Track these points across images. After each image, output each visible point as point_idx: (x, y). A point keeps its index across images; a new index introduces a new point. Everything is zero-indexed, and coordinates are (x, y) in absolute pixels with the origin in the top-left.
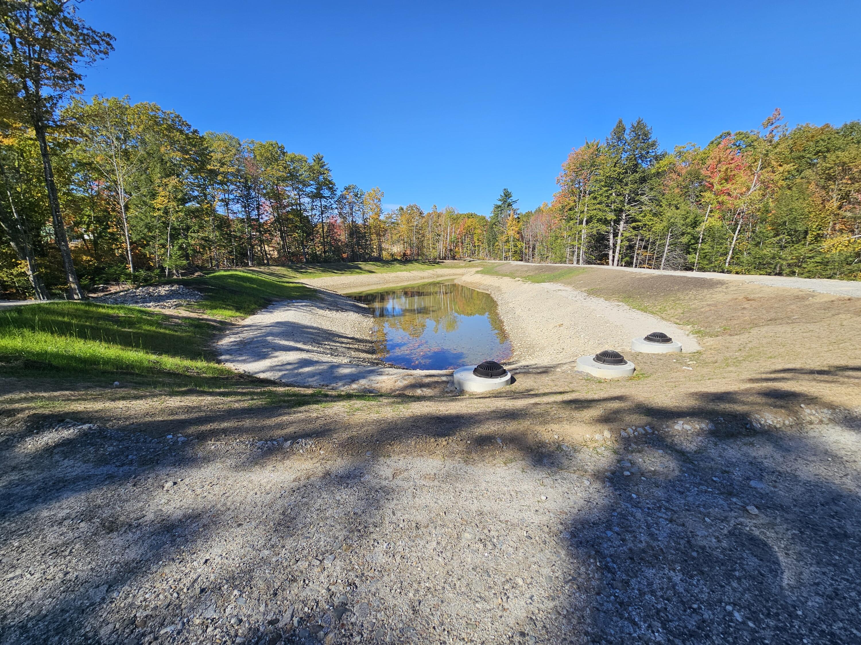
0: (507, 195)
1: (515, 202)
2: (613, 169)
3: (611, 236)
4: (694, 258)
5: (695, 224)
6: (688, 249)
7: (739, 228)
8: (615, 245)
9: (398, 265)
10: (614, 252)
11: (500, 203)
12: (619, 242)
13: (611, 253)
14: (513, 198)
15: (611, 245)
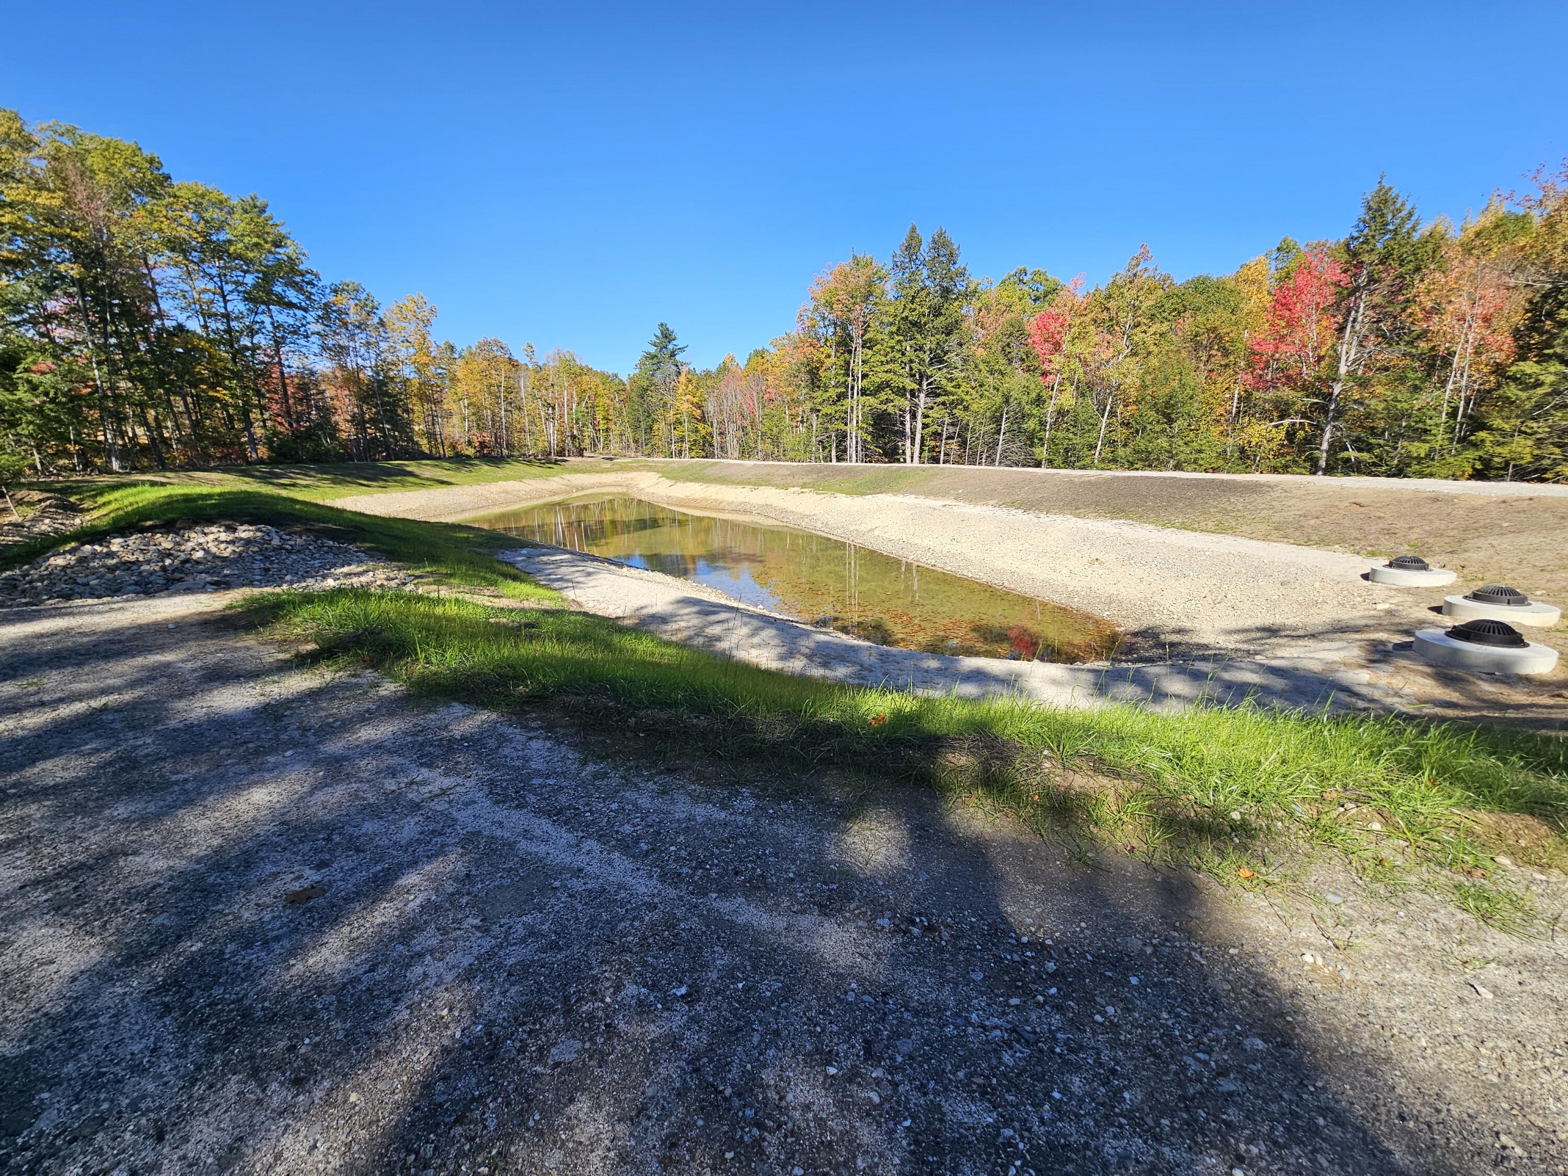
0: (667, 336)
1: (682, 349)
2: (910, 305)
3: (908, 417)
4: (1041, 452)
5: (1039, 401)
6: (1032, 439)
7: (1108, 408)
8: (913, 433)
9: (486, 467)
10: (913, 444)
11: (653, 350)
12: (919, 426)
13: (908, 443)
14: (679, 343)
15: (908, 430)
